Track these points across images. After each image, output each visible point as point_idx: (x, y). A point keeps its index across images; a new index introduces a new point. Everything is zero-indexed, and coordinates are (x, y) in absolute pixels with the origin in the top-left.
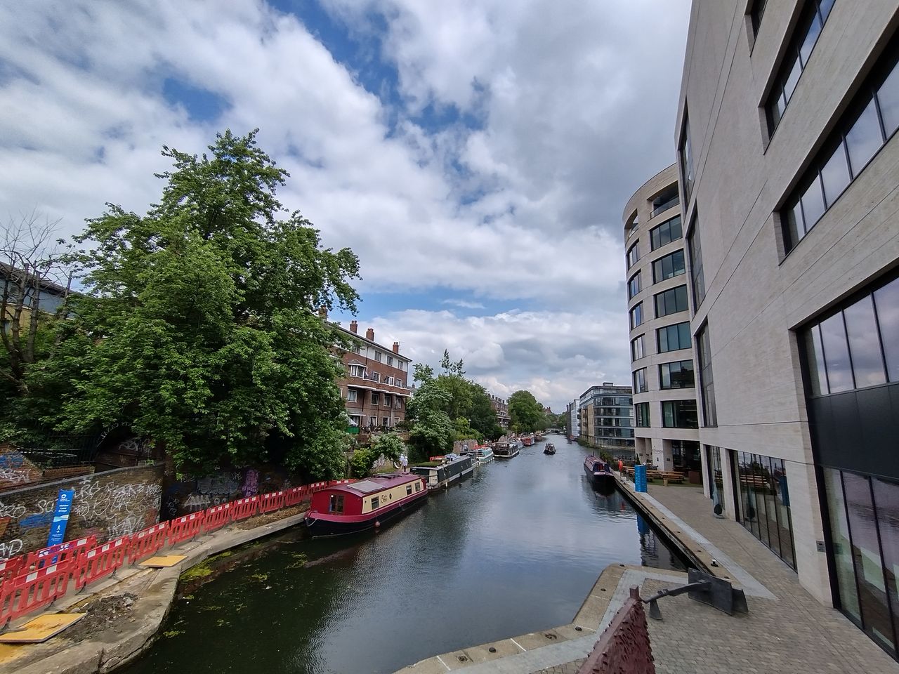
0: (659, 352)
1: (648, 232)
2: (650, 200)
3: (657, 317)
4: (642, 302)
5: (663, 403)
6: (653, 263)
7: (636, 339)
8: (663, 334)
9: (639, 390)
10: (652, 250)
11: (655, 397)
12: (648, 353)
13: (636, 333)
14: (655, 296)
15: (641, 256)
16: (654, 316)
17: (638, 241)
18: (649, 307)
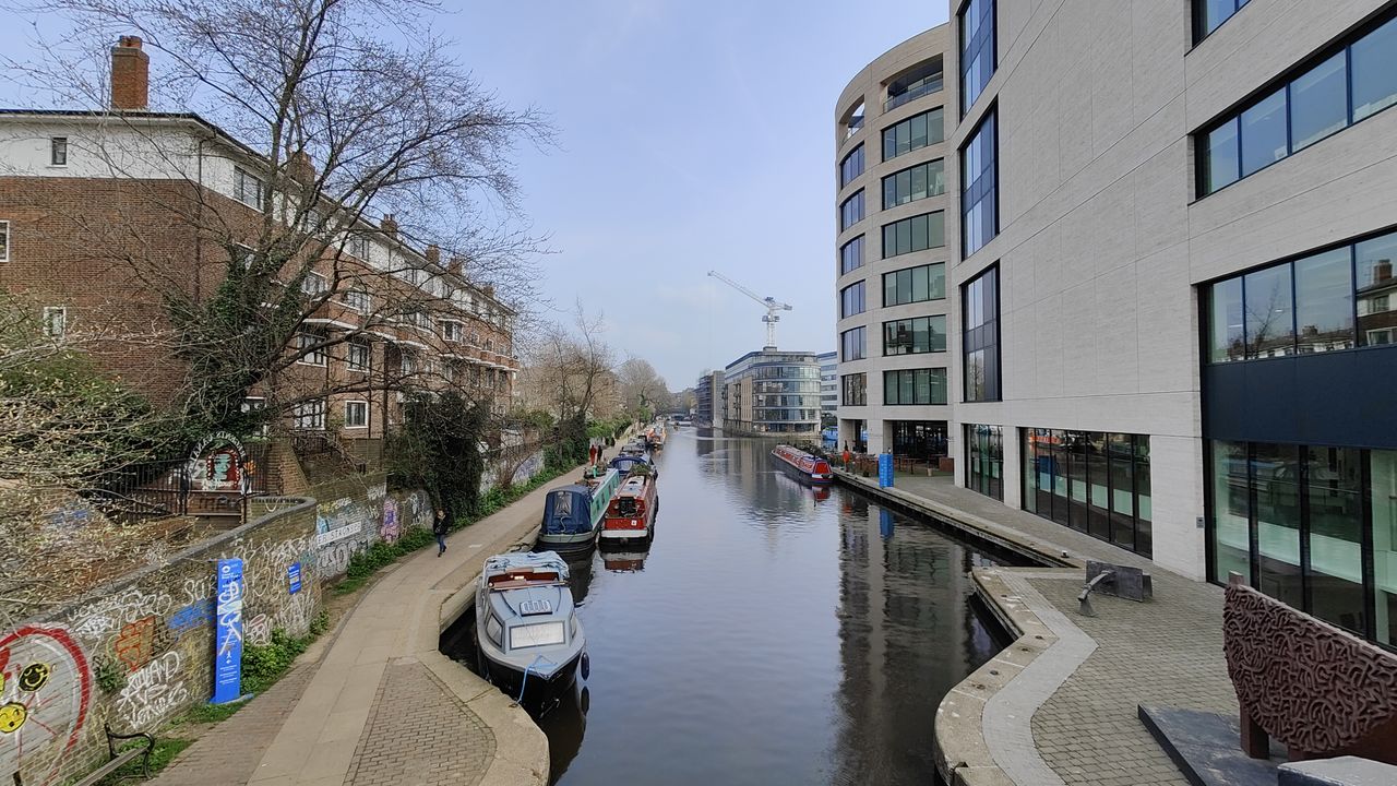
0: (884, 306)
1: (880, 133)
2: (883, 84)
3: (884, 257)
4: (863, 234)
5: (885, 373)
6: (883, 179)
7: (846, 289)
8: (891, 281)
9: (849, 356)
10: (883, 161)
11: (875, 364)
12: (867, 306)
13: (851, 278)
14: (883, 227)
15: (866, 168)
16: (880, 256)
17: (863, 143)
18: (873, 242)
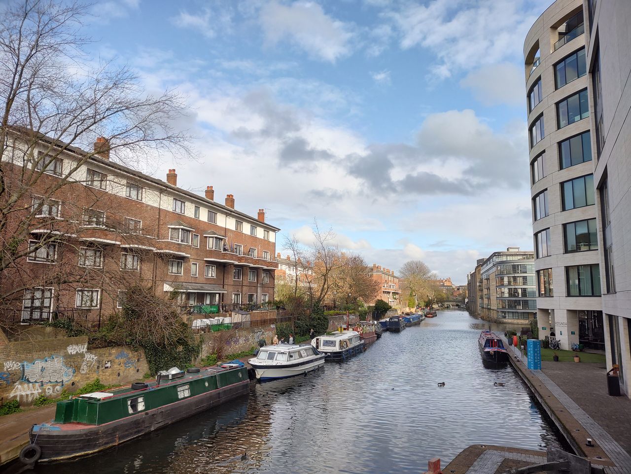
0: (564, 209)
1: (552, 67)
2: (554, 27)
3: (561, 168)
4: (544, 151)
5: (567, 269)
6: (557, 104)
7: (537, 195)
8: (568, 187)
10: (556, 88)
11: (558, 262)
12: (550, 211)
14: (559, 143)
15: (543, 96)
16: (557, 168)
17: (539, 77)
18: (552, 155)
